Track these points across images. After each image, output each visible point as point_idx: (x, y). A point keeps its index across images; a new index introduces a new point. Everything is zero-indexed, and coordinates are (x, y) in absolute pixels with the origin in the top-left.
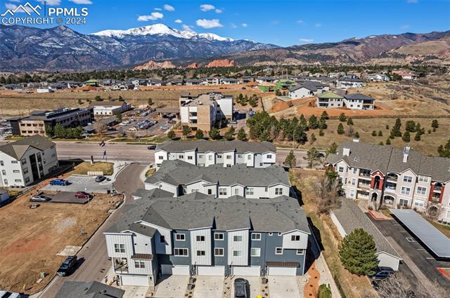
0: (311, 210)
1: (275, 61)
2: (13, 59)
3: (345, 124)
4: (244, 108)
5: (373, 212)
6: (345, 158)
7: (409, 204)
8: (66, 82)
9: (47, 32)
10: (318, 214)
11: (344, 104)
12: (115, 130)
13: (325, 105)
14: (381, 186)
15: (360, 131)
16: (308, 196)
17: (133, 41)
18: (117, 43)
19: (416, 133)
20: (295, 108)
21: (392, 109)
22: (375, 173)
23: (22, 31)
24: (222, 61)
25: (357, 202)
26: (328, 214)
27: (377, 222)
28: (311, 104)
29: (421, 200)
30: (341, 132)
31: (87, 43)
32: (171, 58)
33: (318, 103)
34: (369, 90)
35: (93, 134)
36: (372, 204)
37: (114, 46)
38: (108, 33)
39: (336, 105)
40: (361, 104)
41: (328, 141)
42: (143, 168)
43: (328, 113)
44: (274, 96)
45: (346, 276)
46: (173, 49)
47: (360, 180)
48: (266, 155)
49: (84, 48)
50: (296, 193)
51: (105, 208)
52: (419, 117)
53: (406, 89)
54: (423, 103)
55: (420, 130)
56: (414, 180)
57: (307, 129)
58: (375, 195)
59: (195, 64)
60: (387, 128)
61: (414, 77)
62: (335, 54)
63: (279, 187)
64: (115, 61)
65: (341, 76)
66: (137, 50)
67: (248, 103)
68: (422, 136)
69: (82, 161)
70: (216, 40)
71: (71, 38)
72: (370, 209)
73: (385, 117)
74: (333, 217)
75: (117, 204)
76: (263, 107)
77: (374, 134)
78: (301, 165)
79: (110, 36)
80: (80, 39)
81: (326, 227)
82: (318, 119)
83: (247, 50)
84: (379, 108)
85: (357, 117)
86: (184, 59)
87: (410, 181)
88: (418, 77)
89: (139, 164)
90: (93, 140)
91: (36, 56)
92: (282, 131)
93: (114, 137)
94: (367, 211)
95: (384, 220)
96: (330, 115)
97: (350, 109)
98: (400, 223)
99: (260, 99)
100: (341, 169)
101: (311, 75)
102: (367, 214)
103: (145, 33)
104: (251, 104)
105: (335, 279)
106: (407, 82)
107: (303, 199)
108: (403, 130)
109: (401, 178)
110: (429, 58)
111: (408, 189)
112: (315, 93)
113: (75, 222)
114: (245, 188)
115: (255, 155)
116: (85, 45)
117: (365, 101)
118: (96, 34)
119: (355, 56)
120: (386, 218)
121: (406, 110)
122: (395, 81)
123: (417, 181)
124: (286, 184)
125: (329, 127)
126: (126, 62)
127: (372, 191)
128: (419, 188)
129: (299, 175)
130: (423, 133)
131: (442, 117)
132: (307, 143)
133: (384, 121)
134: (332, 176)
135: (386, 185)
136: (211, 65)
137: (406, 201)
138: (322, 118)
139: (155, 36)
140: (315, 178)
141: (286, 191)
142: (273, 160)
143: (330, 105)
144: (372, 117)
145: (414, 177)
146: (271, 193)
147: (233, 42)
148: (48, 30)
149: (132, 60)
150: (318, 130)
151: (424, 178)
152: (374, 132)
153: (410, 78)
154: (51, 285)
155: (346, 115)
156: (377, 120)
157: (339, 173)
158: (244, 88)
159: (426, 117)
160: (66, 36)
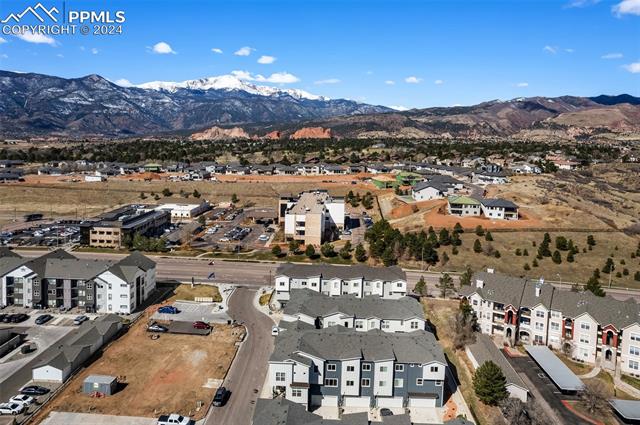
0: (446, 346)
1: (388, 131)
2: (21, 119)
3: (482, 240)
4: (355, 210)
5: (509, 349)
6: (479, 291)
7: (544, 340)
8: (117, 164)
9: (74, 83)
10: (454, 349)
11: (482, 212)
12: (202, 240)
13: (458, 212)
14: (514, 321)
15: (501, 249)
16: (442, 330)
17: (191, 97)
18: (167, 100)
19: (568, 252)
20: (421, 215)
21: (540, 219)
22: (508, 308)
23: (38, 82)
24: (313, 130)
25: (492, 338)
26: (464, 349)
27: (512, 359)
28: (442, 211)
29: (556, 337)
30: (478, 249)
31: (126, 99)
32: (242, 123)
33: (449, 208)
34: (514, 188)
35: (177, 246)
36: (507, 340)
37: (163, 103)
38: (155, 86)
39: (471, 213)
40: (503, 212)
41: (463, 262)
42: (253, 294)
43: (461, 224)
44: (393, 196)
45: (481, 407)
46: (245, 109)
47: (494, 315)
48: (396, 284)
49: (121, 106)
50: (430, 327)
51: (231, 340)
52: (572, 230)
53: (561, 186)
54: (578, 211)
55: (573, 249)
56: (546, 316)
57: (438, 246)
58: (509, 331)
59: (276, 132)
60: (534, 245)
61: (574, 166)
62: (471, 123)
63: (415, 320)
64: (163, 123)
65: (478, 165)
66: (194, 109)
67: (360, 203)
68: (576, 256)
69: (180, 284)
70: (306, 99)
71: (106, 92)
72: (506, 345)
73: (532, 230)
74: (468, 352)
75: (242, 337)
76: (380, 209)
77: (518, 253)
78: (433, 293)
79: (158, 90)
80: (116, 93)
81: (462, 362)
82: (450, 234)
83: (349, 112)
84: (525, 218)
85: (497, 231)
86: (260, 123)
87: (542, 316)
88: (580, 166)
89: (247, 288)
90: (180, 255)
91: (53, 115)
92: (408, 249)
93: (205, 252)
94: (502, 347)
95: (519, 357)
96: (464, 226)
97: (488, 219)
98: (534, 359)
99: (375, 199)
100: (475, 302)
101: (439, 163)
102: (503, 351)
103: (207, 87)
104: (365, 206)
105: (471, 409)
106: (565, 174)
107: (438, 334)
108: (552, 247)
109: (534, 312)
110: (599, 131)
111: (542, 325)
112: (445, 194)
113: (206, 356)
114: (381, 321)
115: (384, 283)
116: (123, 101)
117: (507, 209)
118: (139, 86)
119: (498, 126)
120: (521, 354)
121: (557, 221)
122: (548, 172)
123: (549, 316)
124: (421, 317)
125: (463, 243)
126: (178, 125)
127: (506, 326)
128: (553, 324)
129: (432, 306)
130: (578, 252)
131: (601, 231)
132: (438, 264)
133: (531, 235)
134: (466, 310)
135: (520, 320)
136: (298, 135)
137: (541, 338)
138: (455, 232)
139: (221, 91)
140: (449, 309)
141: (422, 325)
142: (403, 289)
143: (464, 212)
144: (515, 230)
145: (546, 312)
146: (406, 327)
147: (329, 102)
148: (75, 80)
149: (187, 123)
150: (451, 246)
151: (556, 313)
152: (518, 250)
153: (568, 168)
154: (210, 413)
155: (483, 227)
156: (522, 234)
157: (474, 307)
158: (354, 183)
159: (581, 231)
160: (98, 89)
